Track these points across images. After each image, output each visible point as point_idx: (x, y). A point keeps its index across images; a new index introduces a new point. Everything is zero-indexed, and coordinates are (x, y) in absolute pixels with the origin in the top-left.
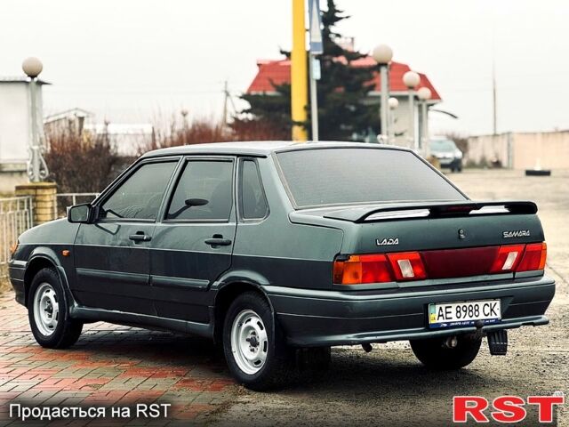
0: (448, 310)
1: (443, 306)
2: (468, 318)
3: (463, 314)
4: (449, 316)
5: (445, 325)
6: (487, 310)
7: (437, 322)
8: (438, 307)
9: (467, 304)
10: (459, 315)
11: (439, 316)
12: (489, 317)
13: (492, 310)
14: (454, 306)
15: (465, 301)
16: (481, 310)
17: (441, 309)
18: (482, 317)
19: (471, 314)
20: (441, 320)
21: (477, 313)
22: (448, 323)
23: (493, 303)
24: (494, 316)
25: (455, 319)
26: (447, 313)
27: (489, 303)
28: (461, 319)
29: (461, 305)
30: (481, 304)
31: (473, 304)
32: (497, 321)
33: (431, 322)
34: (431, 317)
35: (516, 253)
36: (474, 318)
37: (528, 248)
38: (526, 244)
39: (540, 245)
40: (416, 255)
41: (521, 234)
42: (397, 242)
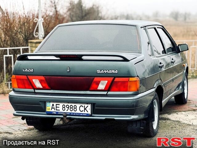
0: (57, 106)
1: (55, 104)
2: (69, 111)
3: (66, 109)
4: (57, 109)
5: (55, 113)
6: (82, 109)
7: (50, 111)
8: (51, 104)
9: (69, 105)
10: (64, 109)
11: (52, 108)
12: (83, 112)
13: (85, 109)
14: (61, 104)
15: (68, 103)
16: (78, 108)
17: (53, 105)
18: (78, 111)
19: (71, 109)
20: (53, 110)
21: (75, 110)
22: (57, 112)
23: (86, 105)
24: (86, 112)
25: (61, 111)
26: (56, 107)
27: (83, 105)
28: (65, 111)
29: (66, 104)
30: (78, 105)
31: (73, 105)
32: (88, 115)
33: (47, 110)
34: (47, 108)
35: (107, 82)
36: (73, 112)
37: (117, 79)
38: (115, 77)
39: (128, 78)
40: (42, 78)
41: (110, 72)
42: (32, 70)
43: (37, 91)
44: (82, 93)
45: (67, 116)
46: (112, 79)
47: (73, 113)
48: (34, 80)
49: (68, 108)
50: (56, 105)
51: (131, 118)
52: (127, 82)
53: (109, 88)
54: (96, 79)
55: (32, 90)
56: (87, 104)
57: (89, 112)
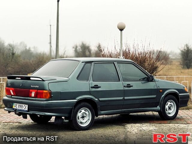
1: (16, 104)
2: (20, 109)
4: (17, 107)
6: (25, 107)
8: (15, 104)
9: (21, 105)
11: (15, 106)
12: (25, 109)
14: (18, 104)
15: (20, 104)
16: (23, 107)
18: (23, 109)
19: (21, 107)
20: (15, 108)
23: (26, 105)
24: (26, 109)
27: (25, 105)
28: (19, 108)
29: (19, 104)
30: (23, 105)
31: (22, 105)
32: (26, 111)
33: (13, 108)
34: (13, 106)
35: (34, 92)
36: (22, 109)
37: (38, 91)
40: (13, 89)
41: (36, 87)
42: (10, 85)
43: (13, 97)
44: (27, 98)
46: (36, 90)
48: (11, 91)
51: (43, 114)
52: (42, 93)
53: (36, 96)
54: (31, 90)
55: (11, 96)
56: (26, 104)
57: (27, 109)
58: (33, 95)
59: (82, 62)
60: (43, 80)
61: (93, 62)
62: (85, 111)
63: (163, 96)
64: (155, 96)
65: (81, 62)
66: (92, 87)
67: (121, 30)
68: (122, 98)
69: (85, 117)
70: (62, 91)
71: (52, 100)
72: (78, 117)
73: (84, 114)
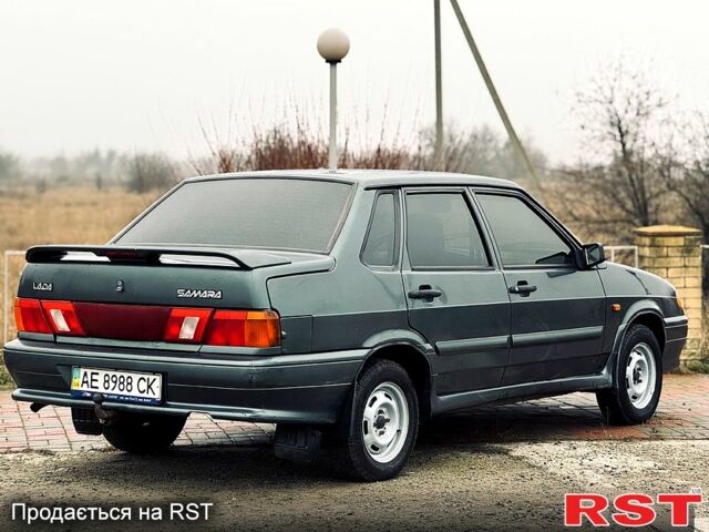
0: (95, 377)
1: (89, 372)
2: (117, 391)
3: (112, 385)
4: (94, 384)
5: (89, 395)
6: (143, 386)
7: (80, 388)
8: (82, 371)
9: (118, 374)
10: (106, 385)
11: (84, 382)
12: (145, 395)
13: (149, 387)
14: (102, 373)
15: (116, 370)
16: (135, 384)
17: (85, 374)
18: (135, 393)
19: (122, 387)
20: (85, 388)
21: (129, 388)
22: (93, 393)
23: (152, 377)
24: (150, 395)
25: (101, 390)
26: (92, 380)
27: (146, 377)
28: (109, 391)
29: (111, 373)
30: (136, 377)
31: (126, 375)
32: (153, 402)
33: (74, 388)
34: (74, 381)
35: (197, 319)
36: (125, 393)
37: (219, 314)
38: (216, 308)
39: (244, 313)
40: (69, 305)
41: (205, 295)
42: (49, 288)
43: (60, 339)
44: (149, 345)
45: (104, 403)
46: (208, 312)
47: (125, 396)
48: (53, 312)
49: (115, 382)
50: (93, 374)
51: (248, 415)
52: (241, 322)
53: (203, 336)
54: (176, 312)
55: (50, 337)
56: (154, 373)
57: (158, 395)
58: (188, 331)
59: (367, 189)
60: (244, 267)
61: (399, 187)
62: (386, 395)
63: (622, 327)
64: (599, 329)
65: (360, 189)
66: (413, 296)
67: (333, 60)
68: (504, 339)
69: (388, 421)
70: (318, 311)
71: (283, 354)
72: (366, 422)
73: (384, 410)
